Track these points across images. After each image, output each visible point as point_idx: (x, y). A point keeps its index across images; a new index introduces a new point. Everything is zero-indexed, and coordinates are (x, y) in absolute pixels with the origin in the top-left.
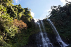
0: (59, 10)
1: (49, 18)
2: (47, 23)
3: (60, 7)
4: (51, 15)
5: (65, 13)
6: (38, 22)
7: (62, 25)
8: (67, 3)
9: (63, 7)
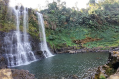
0: (61, 8)
1: (42, 12)
2: (34, 19)
3: (64, 6)
4: (47, 8)
5: (64, 17)
6: (17, 8)
7: (54, 29)
8: (75, 7)
9: (67, 8)
